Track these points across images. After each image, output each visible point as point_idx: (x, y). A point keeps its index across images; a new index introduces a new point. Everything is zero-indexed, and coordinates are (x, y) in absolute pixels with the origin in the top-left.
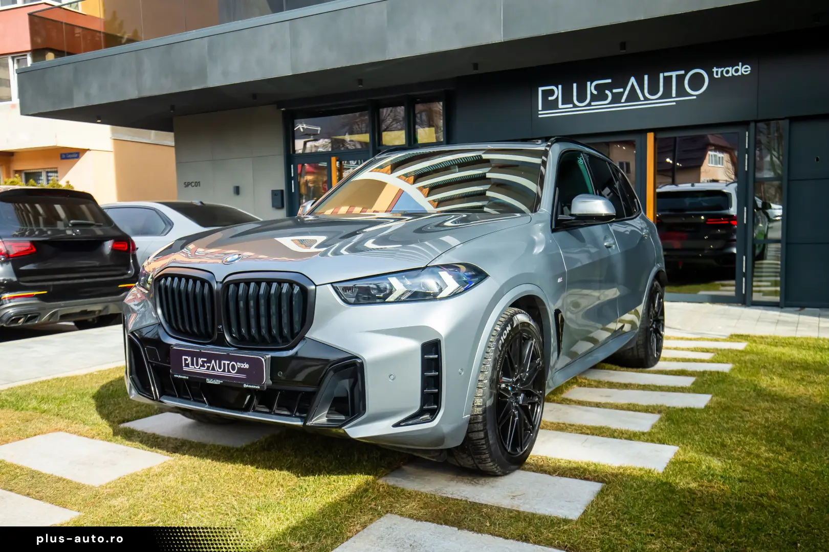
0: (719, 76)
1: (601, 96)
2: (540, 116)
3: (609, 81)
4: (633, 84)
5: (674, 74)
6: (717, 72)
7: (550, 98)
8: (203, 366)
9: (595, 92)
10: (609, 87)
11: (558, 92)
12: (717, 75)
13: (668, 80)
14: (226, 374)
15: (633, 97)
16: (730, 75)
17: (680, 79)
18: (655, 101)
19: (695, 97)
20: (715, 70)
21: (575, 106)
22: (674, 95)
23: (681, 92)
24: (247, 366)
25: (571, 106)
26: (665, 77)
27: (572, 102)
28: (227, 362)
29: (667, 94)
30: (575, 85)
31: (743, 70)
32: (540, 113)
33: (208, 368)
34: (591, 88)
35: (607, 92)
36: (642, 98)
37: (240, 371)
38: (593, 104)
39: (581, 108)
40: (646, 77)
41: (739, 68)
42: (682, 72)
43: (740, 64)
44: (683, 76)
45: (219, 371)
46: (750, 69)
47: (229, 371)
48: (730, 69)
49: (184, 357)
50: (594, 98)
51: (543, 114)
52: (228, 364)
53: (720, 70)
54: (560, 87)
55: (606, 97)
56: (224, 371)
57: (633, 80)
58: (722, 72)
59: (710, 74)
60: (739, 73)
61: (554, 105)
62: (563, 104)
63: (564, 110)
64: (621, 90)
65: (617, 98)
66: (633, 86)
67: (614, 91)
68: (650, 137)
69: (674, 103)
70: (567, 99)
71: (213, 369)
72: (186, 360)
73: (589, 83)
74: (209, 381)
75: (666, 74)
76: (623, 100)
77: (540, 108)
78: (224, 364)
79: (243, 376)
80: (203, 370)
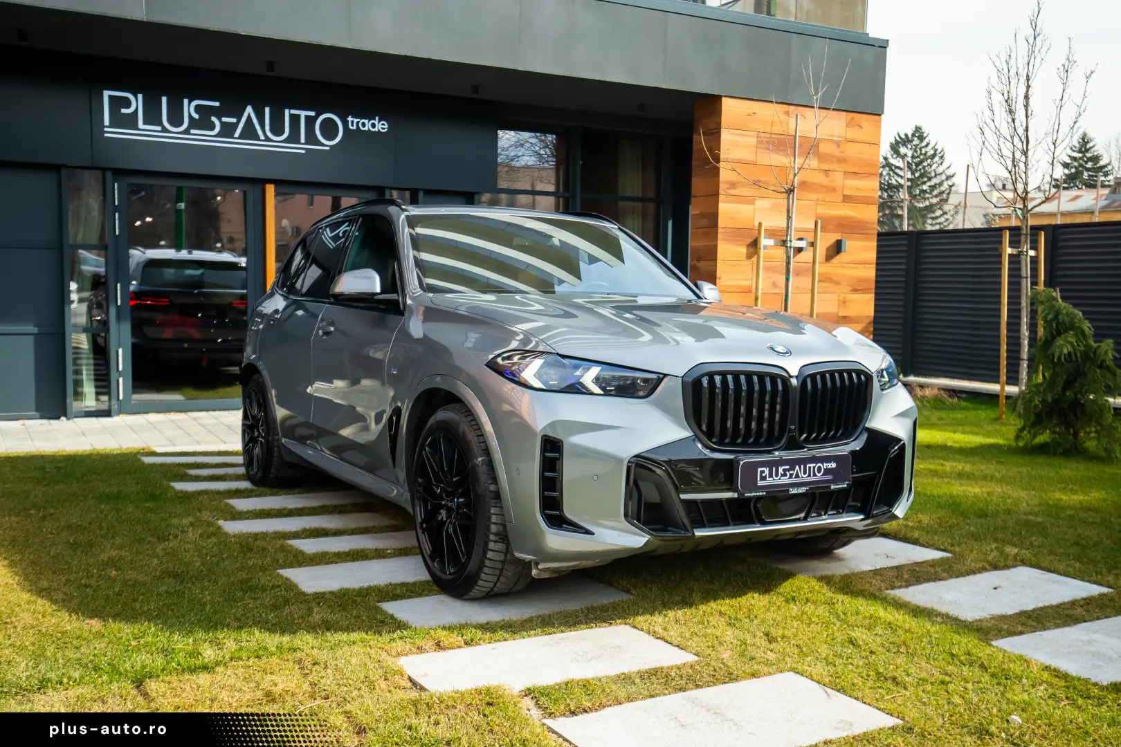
0: (355, 128)
1: (203, 122)
2: (106, 135)
3: (217, 104)
4: (249, 115)
5: (303, 114)
6: (352, 122)
7: (124, 111)
8: (785, 475)
9: (196, 116)
10: (219, 113)
11: (137, 103)
12: (352, 125)
13: (295, 120)
14: (812, 479)
15: (249, 132)
16: (366, 129)
17: (310, 121)
18: (277, 144)
19: (328, 148)
20: (350, 119)
21: (164, 130)
22: (303, 140)
23: (311, 138)
24: (833, 465)
25: (159, 128)
26: (291, 116)
27: (160, 123)
28: (812, 465)
29: (294, 138)
30: (164, 99)
31: (380, 126)
32: (106, 129)
33: (791, 476)
34: (189, 108)
35: (214, 119)
36: (262, 137)
37: (827, 472)
38: (193, 131)
39: (175, 135)
40: (267, 110)
41: (376, 122)
42: (313, 114)
43: (377, 118)
44: (315, 119)
45: (804, 478)
46: (386, 126)
47: (815, 475)
48: (366, 121)
49: (759, 469)
50: (194, 124)
51: (112, 133)
52: (814, 467)
53: (356, 120)
54: (140, 96)
55: (212, 127)
56: (809, 476)
57: (249, 110)
58: (358, 123)
59: (345, 123)
60: (376, 129)
61: (131, 121)
62: (145, 123)
63: (145, 132)
64: (234, 120)
65: (227, 131)
66: (249, 117)
67: (224, 119)
68: (270, 190)
69: (303, 151)
70: (152, 116)
71: (797, 476)
72: (762, 472)
73: (186, 101)
74: (793, 491)
75: (293, 112)
76: (237, 135)
77: (107, 122)
78: (810, 468)
79: (829, 477)
80: (785, 480)
